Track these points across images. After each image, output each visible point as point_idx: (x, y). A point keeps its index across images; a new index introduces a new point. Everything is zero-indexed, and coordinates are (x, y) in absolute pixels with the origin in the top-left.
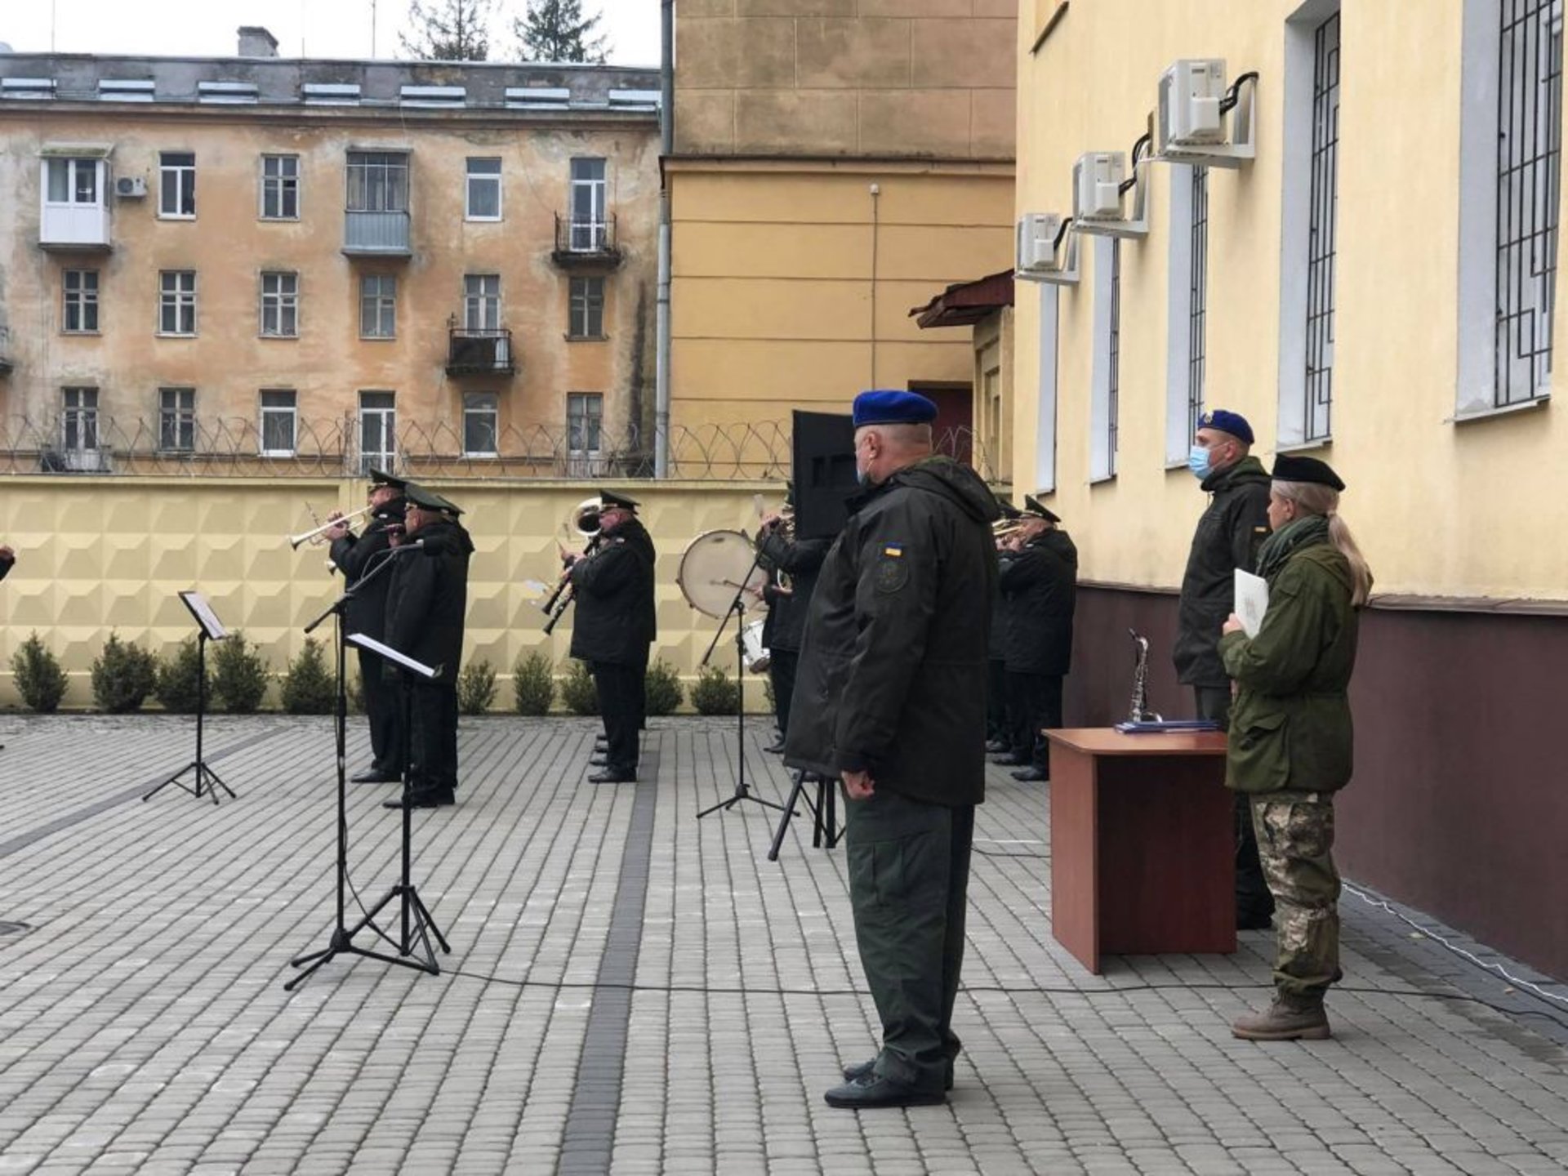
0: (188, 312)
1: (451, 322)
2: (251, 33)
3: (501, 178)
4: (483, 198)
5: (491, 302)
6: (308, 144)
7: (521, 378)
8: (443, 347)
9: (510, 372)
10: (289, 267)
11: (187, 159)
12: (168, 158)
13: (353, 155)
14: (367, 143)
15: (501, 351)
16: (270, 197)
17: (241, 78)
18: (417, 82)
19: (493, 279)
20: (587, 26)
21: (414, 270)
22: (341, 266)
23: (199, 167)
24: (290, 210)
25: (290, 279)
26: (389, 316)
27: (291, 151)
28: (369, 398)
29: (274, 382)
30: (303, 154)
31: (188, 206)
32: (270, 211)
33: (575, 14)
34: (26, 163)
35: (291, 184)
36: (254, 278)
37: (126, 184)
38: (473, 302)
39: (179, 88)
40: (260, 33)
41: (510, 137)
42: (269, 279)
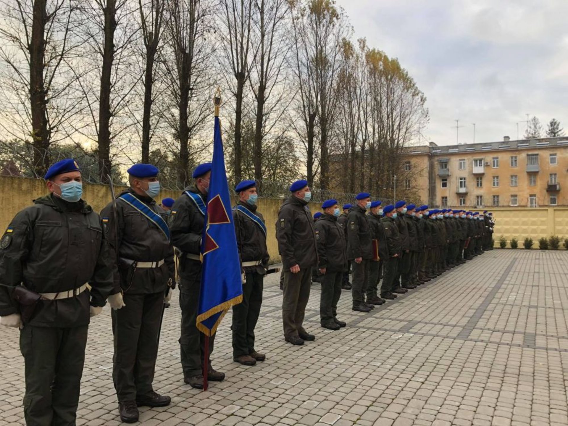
0: (498, 183)
1: (548, 182)
2: (506, 137)
3: (557, 157)
4: (553, 161)
5: (555, 178)
6: (519, 154)
7: (561, 191)
8: (546, 187)
9: (559, 191)
10: (515, 174)
11: (497, 158)
12: (494, 158)
13: (528, 155)
14: (530, 153)
15: (558, 186)
16: (512, 163)
17: (507, 144)
18: (540, 142)
19: (555, 174)
20: (560, 131)
21: (540, 173)
22: (526, 174)
23: (499, 159)
24: (516, 165)
25: (516, 176)
26: (535, 181)
27: (515, 155)
28: (531, 196)
29: (513, 194)
30: (518, 156)
31: (497, 166)
32: (512, 165)
33: (557, 129)
34: (470, 161)
35: (516, 161)
36: (509, 176)
37: (487, 163)
38: (551, 178)
39: (496, 147)
40: (508, 137)
41: (559, 150)
42: (512, 176)
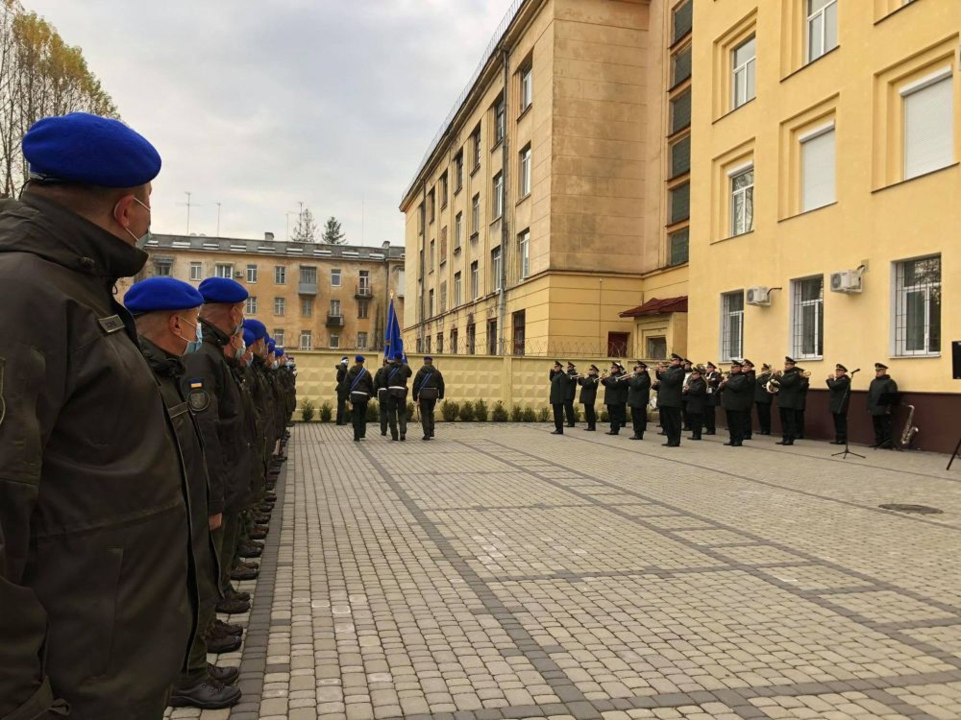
0: (254, 308)
1: (328, 312)
3: (341, 275)
4: (336, 280)
5: (338, 308)
6: (289, 264)
7: (345, 328)
8: (325, 319)
9: (343, 326)
10: (282, 297)
11: (255, 267)
12: (249, 266)
13: (302, 268)
14: (305, 264)
15: (341, 320)
16: (278, 278)
17: (271, 246)
18: (318, 249)
19: (338, 301)
20: (341, 236)
21: (317, 298)
22: (297, 296)
23: (257, 269)
24: (283, 281)
25: (283, 299)
26: (310, 310)
27: (283, 265)
28: (304, 332)
29: (277, 327)
30: (287, 267)
31: (255, 279)
32: (278, 281)
33: (337, 233)
34: (211, 267)
35: (283, 274)
36: (273, 299)
37: (238, 273)
38: (333, 307)
39: (253, 248)
40: (271, 234)
41: (343, 264)
42: (277, 299)
